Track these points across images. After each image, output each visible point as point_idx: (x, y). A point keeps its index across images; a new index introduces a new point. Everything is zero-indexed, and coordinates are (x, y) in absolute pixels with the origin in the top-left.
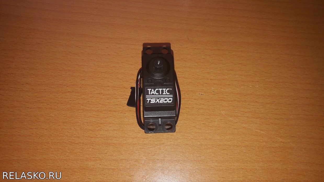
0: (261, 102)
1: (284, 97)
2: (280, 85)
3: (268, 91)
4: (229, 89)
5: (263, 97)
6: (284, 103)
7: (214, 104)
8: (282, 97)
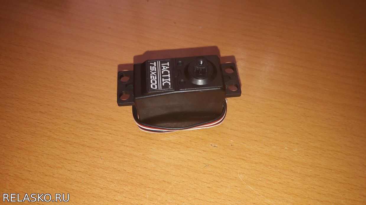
0: (298, 172)
1: (333, 172)
2: (330, 154)
3: (310, 159)
4: (254, 147)
5: (302, 166)
6: (333, 179)
7: (229, 163)
8: (330, 170)
